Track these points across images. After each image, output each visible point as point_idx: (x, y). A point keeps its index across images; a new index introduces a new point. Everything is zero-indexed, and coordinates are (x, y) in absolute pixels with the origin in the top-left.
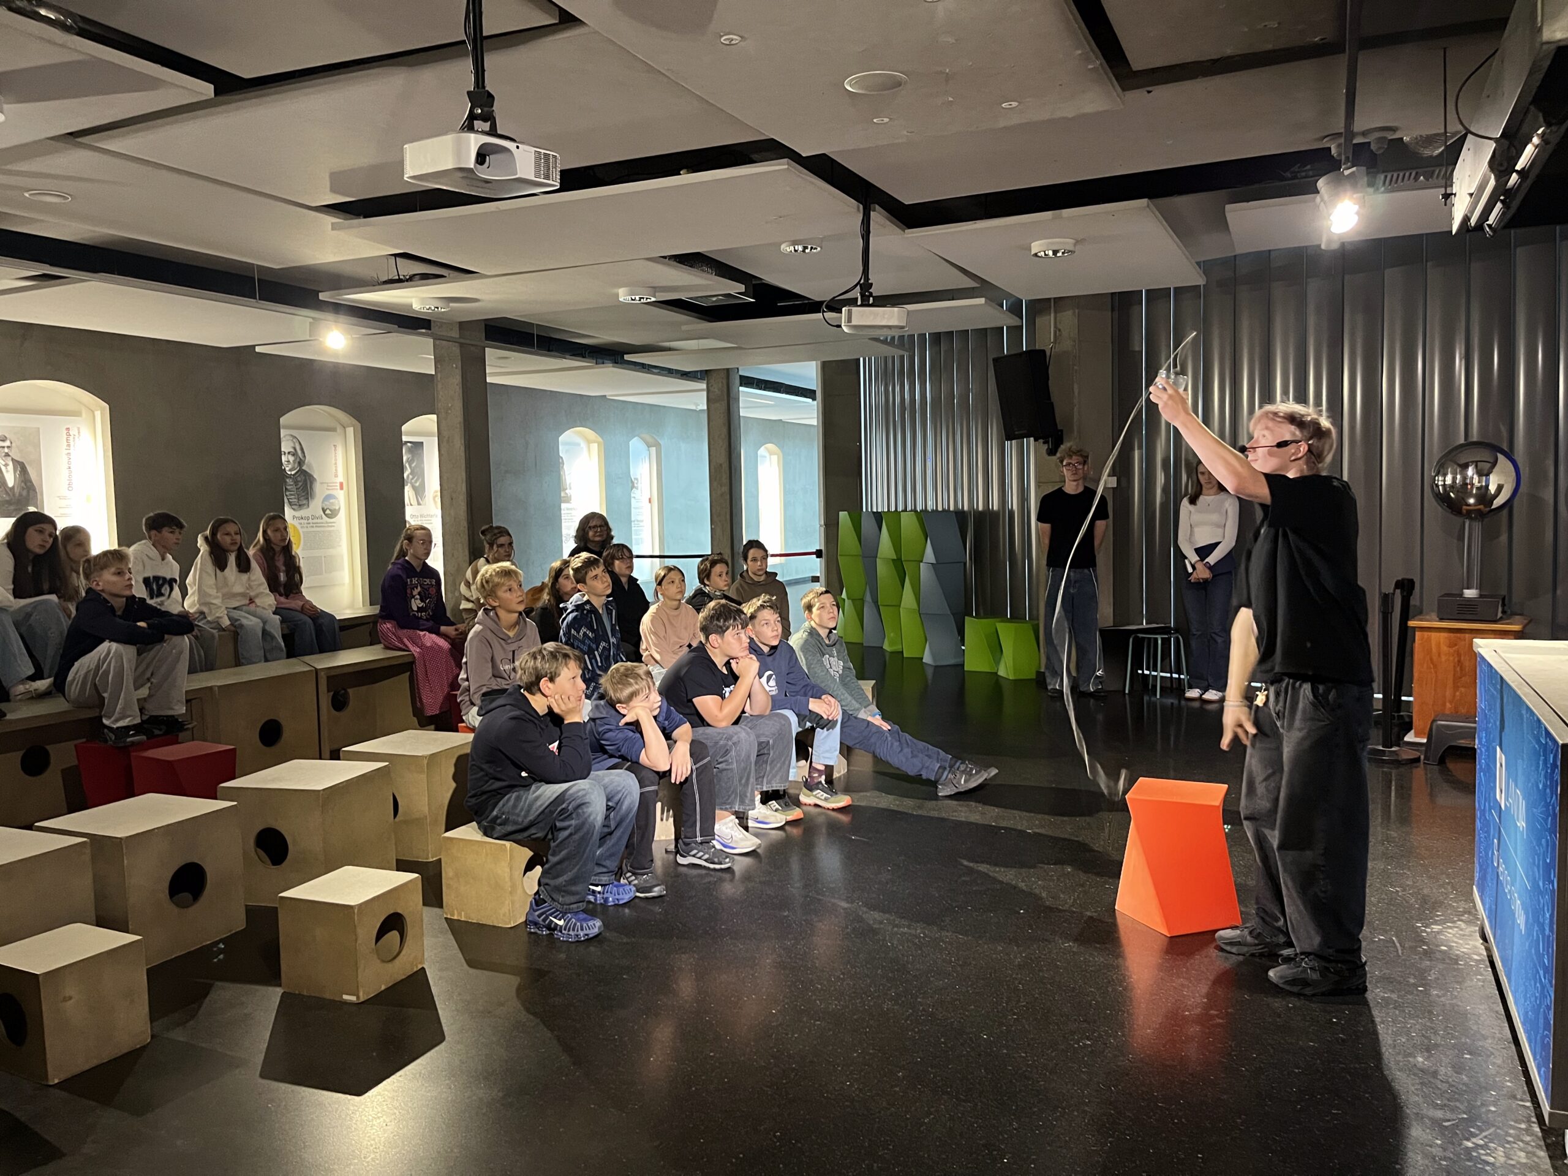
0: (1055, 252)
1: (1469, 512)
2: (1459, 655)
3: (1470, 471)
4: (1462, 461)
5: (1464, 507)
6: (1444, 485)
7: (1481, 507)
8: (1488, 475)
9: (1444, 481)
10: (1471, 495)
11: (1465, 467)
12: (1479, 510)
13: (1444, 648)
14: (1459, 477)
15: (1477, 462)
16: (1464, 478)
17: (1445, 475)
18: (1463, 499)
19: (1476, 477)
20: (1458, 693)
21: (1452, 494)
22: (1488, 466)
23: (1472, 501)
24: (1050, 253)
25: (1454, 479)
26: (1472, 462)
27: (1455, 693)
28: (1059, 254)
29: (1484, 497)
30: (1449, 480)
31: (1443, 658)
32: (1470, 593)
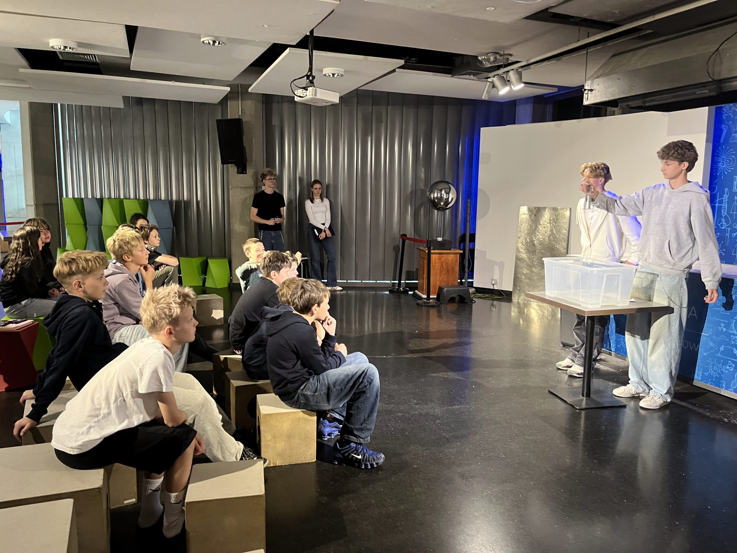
0: (333, 75)
1: (440, 207)
2: (442, 263)
3: (443, 192)
4: (440, 188)
5: (439, 206)
6: (434, 197)
7: (445, 206)
8: (449, 193)
9: (434, 195)
10: (443, 202)
11: (441, 190)
12: (443, 207)
13: (437, 261)
14: (439, 194)
15: (444, 188)
16: (441, 194)
17: (434, 193)
18: (440, 203)
19: (445, 195)
20: (441, 278)
21: (436, 200)
22: (448, 190)
23: (442, 204)
24: (331, 75)
25: (438, 195)
27: (440, 277)
28: (335, 76)
29: (447, 203)
30: (436, 195)
31: (437, 264)
32: (440, 239)
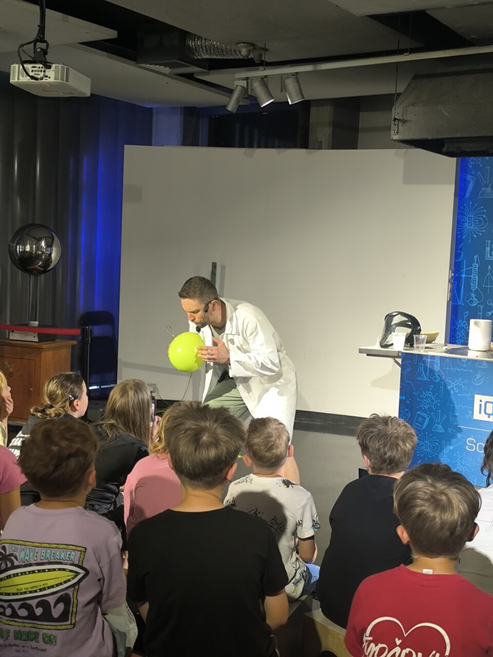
26: (43, 237)
